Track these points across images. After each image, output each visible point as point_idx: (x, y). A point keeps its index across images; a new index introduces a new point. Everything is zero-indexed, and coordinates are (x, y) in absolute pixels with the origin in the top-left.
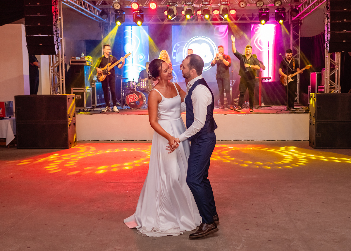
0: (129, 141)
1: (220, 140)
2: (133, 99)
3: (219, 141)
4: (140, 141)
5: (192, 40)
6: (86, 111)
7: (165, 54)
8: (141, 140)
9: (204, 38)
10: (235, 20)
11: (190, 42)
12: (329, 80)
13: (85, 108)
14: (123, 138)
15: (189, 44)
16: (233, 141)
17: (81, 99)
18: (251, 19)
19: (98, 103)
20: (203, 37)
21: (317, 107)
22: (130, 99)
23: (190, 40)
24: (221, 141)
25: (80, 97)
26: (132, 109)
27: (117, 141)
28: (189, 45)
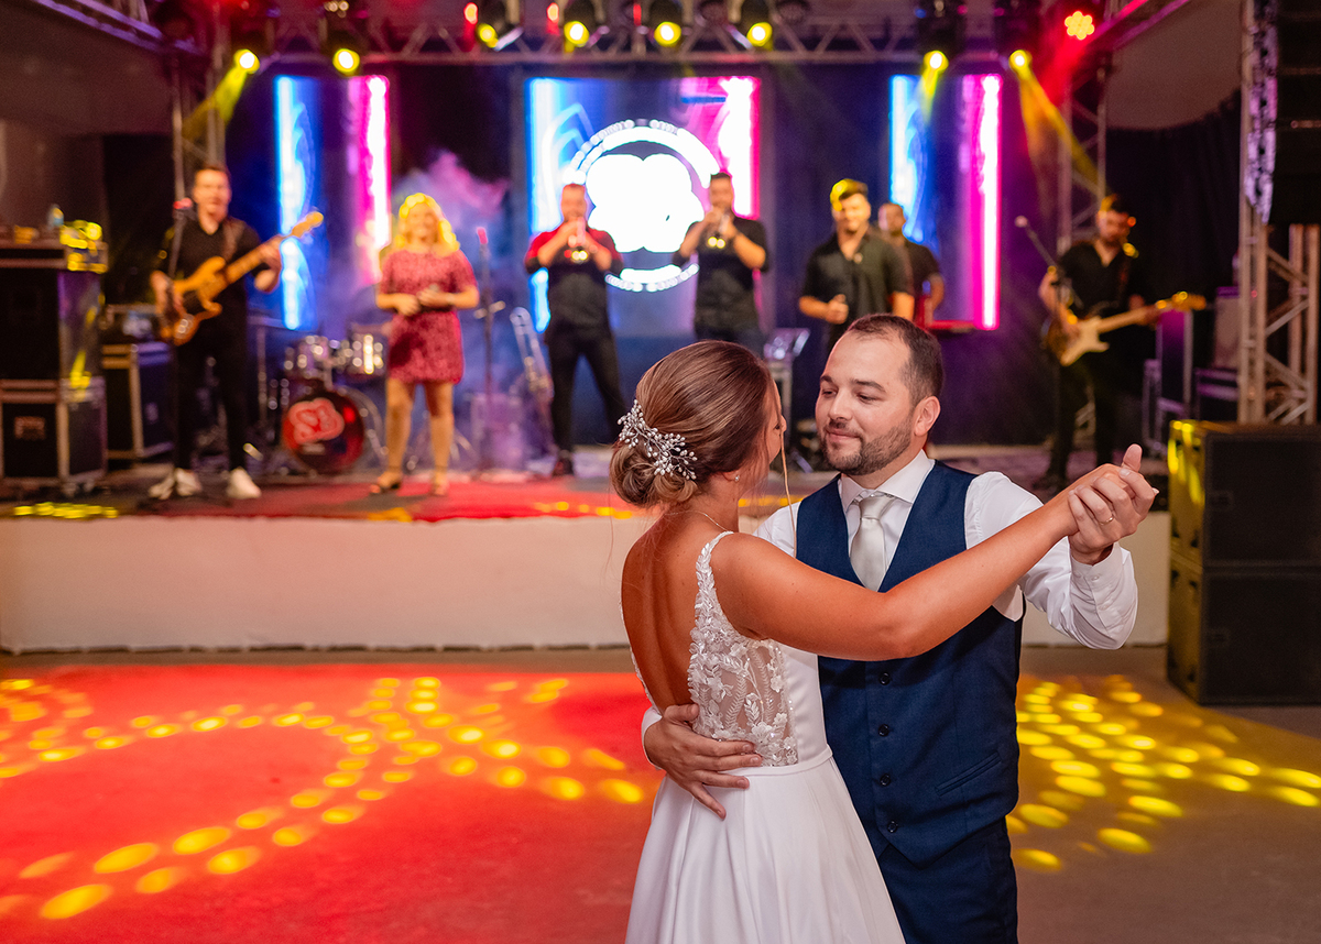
2: (317, 428)
10: (807, 49)
11: (598, 152)
12: (1262, 358)
13: (63, 479)
17: (40, 435)
18: (880, 44)
19: (147, 443)
22: (301, 427)
23: (593, 140)
25: (37, 427)
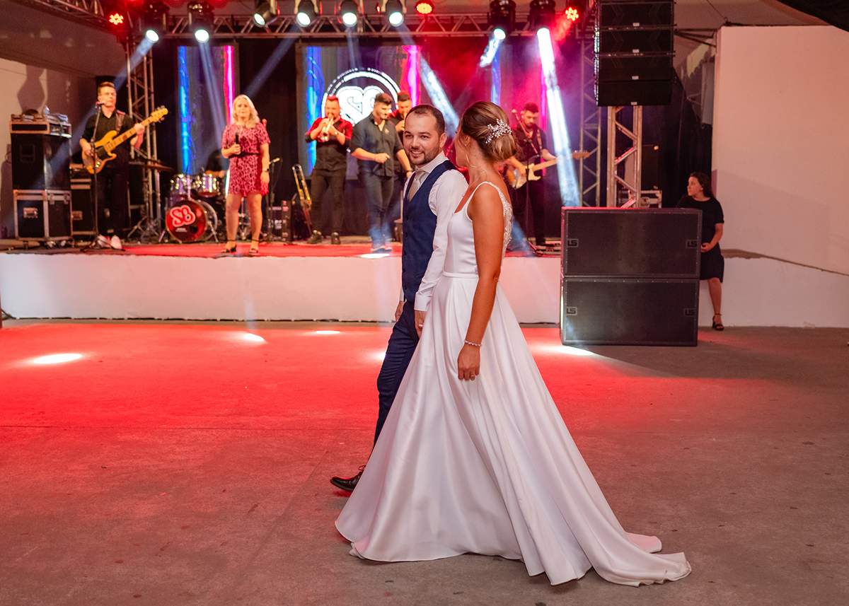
0: (142, 321)
1: (360, 321)
2: (183, 220)
3: (357, 321)
4: (168, 319)
5: (342, 78)
6: (51, 246)
7: (246, 106)
8: (170, 317)
9: (373, 72)
10: (447, 30)
11: (340, 84)
12: (613, 176)
13: (46, 238)
14: (129, 313)
15: (338, 86)
16: (390, 321)
17: (37, 217)
20: (371, 71)
21: (569, 241)
22: (175, 219)
23: (339, 78)
24: (362, 321)
25: (35, 213)
26: (181, 242)
27: (114, 319)
28: (337, 90)
